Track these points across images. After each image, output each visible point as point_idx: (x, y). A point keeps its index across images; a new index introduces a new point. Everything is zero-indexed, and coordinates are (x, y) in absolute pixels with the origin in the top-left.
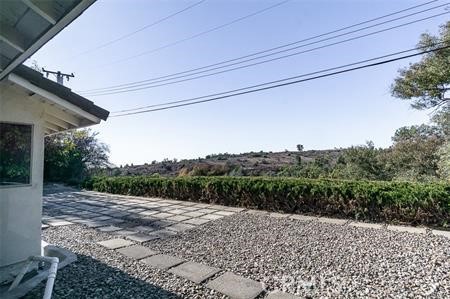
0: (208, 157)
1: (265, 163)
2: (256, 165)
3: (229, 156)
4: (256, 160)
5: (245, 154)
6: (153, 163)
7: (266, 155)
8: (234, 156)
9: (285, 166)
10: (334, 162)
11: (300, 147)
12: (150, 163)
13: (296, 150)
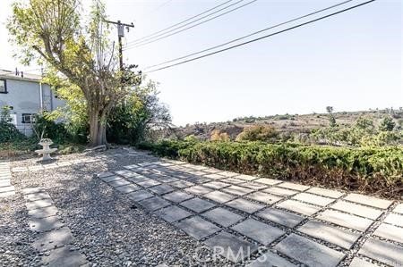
0: (235, 120)
1: (293, 125)
2: (284, 127)
3: (255, 119)
4: (282, 123)
5: (270, 117)
6: (187, 125)
7: (293, 118)
8: (260, 119)
9: (316, 128)
10: (379, 123)
11: (329, 109)
12: (184, 126)
13: (326, 112)
